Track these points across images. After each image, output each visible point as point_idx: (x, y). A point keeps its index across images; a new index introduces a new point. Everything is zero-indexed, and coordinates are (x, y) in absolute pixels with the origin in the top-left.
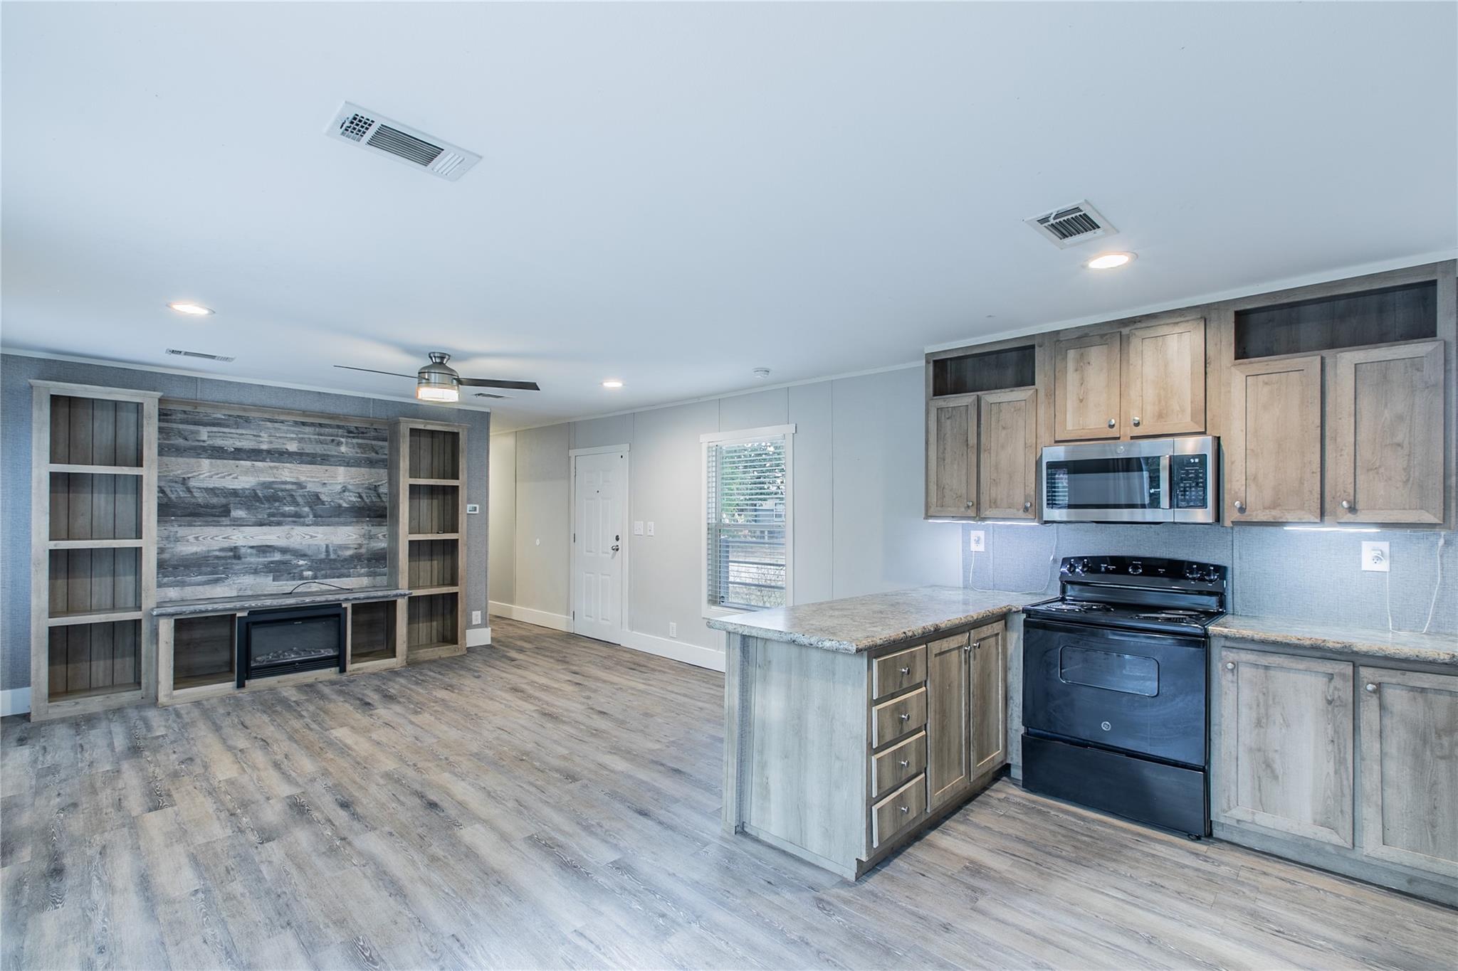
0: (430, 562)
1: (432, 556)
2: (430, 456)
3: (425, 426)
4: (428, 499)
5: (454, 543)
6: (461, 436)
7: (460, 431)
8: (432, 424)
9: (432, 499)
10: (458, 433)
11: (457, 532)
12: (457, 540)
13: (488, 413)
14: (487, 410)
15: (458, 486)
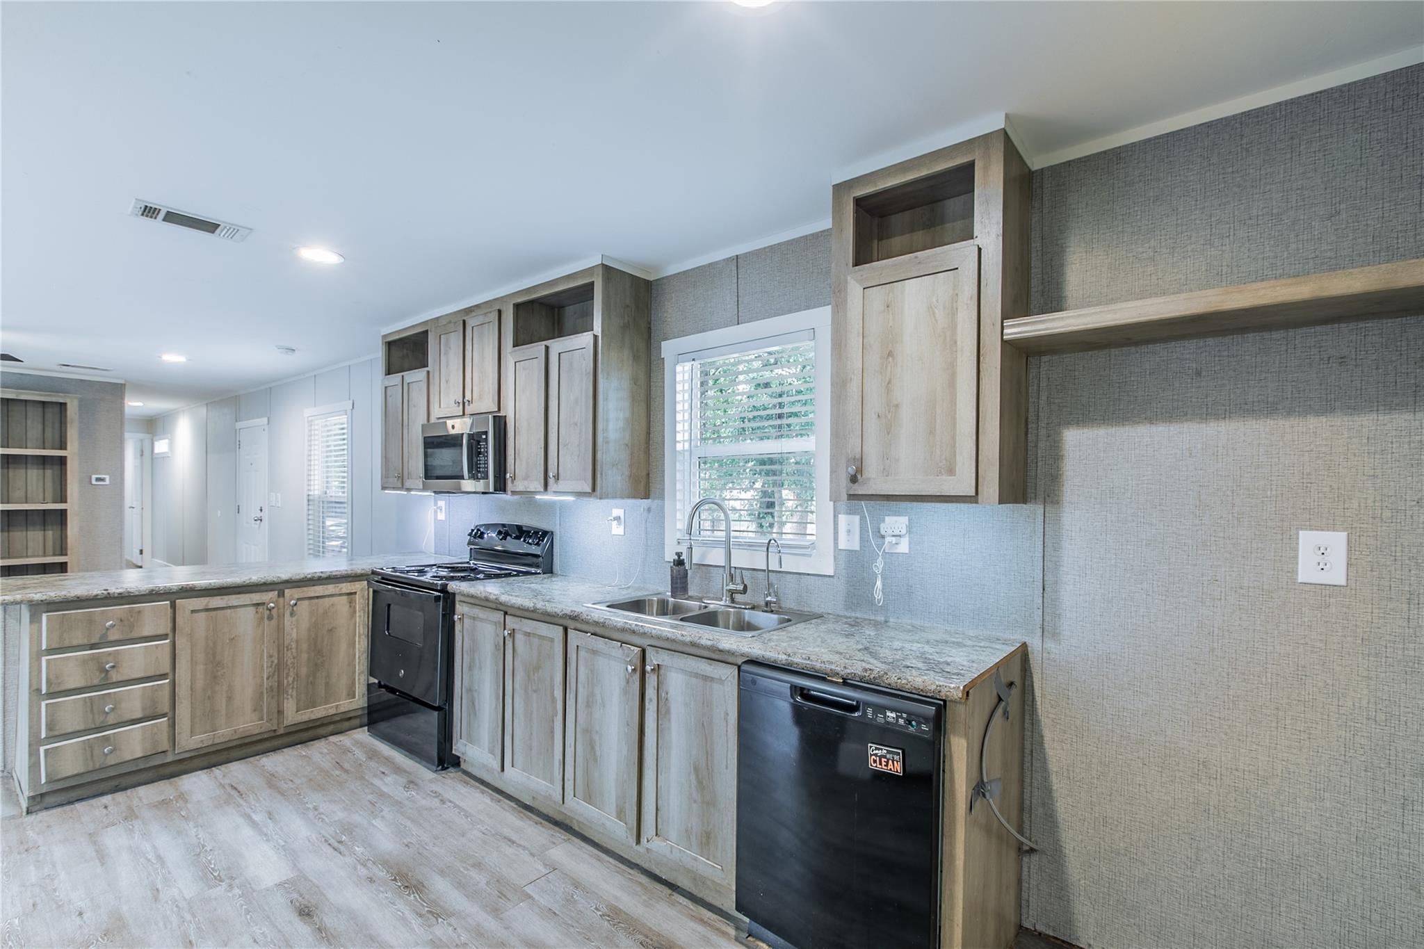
0: (42, 532)
1: (44, 526)
2: (40, 427)
3: (17, 396)
4: (38, 469)
5: (63, 513)
6: (69, 406)
7: (68, 401)
8: (27, 394)
9: (44, 469)
10: (65, 404)
11: (66, 502)
12: (66, 510)
13: (122, 384)
14: (123, 382)
15: (66, 457)
